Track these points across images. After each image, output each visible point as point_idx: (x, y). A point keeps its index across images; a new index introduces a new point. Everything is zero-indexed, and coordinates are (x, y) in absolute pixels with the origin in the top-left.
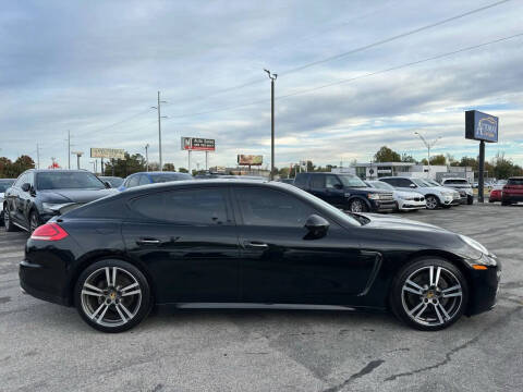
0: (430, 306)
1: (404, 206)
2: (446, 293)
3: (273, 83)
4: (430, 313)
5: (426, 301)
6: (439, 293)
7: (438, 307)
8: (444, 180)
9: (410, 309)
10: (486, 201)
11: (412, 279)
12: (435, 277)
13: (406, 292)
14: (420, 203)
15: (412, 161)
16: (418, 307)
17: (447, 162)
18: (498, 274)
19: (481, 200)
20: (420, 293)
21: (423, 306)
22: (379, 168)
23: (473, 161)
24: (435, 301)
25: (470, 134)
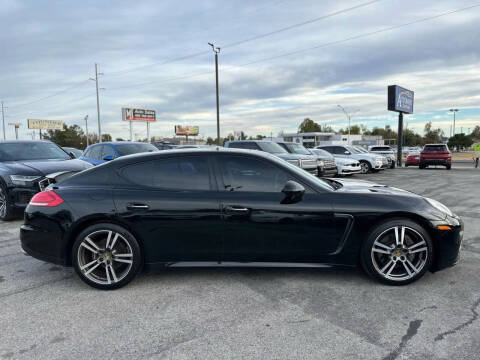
0: (399, 263)
1: (343, 171)
2: (413, 250)
3: (216, 56)
4: (399, 269)
5: (395, 259)
6: (405, 251)
7: (406, 263)
8: (371, 147)
9: (381, 268)
10: (403, 166)
11: (379, 241)
12: (400, 236)
13: (375, 253)
14: (356, 168)
15: (330, 131)
16: (387, 266)
17: (361, 132)
18: (461, 233)
19: (400, 165)
20: (389, 253)
21: (392, 264)
22: (304, 138)
23: (382, 130)
24: (403, 258)
25: (392, 106)
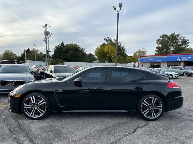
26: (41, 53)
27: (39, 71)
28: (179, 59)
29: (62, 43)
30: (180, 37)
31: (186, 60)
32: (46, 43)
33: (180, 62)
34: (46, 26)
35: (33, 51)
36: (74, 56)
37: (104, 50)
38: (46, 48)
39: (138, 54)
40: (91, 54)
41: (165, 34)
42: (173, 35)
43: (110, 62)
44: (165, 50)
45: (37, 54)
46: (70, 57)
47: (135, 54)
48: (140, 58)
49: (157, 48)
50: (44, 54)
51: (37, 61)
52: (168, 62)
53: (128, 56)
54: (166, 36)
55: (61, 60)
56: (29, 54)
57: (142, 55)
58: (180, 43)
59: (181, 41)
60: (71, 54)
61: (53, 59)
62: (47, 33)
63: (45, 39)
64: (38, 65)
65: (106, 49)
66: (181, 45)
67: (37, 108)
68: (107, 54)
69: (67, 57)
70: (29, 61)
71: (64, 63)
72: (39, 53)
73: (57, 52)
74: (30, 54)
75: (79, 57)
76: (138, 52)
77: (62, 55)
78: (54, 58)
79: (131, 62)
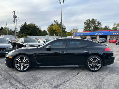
26: (11, 30)
27: (12, 42)
28: (96, 34)
29: (26, 24)
30: (97, 21)
31: (100, 34)
32: (15, 23)
33: (97, 35)
34: (14, 12)
35: (5, 29)
36: (33, 32)
37: (53, 28)
38: (15, 27)
39: (73, 31)
40: (44, 31)
41: (88, 19)
42: (93, 19)
43: (56, 36)
44: (89, 29)
45: (8, 30)
46: (31, 32)
47: (72, 31)
48: (75, 34)
49: (84, 27)
50: (13, 31)
51: (9, 36)
52: (90, 36)
53: (67, 32)
54: (89, 20)
55: (25, 34)
56: (2, 30)
57: (75, 31)
58: (97, 24)
59: (97, 23)
60: (31, 30)
61: (19, 34)
62: (15, 17)
63: (14, 21)
64: (10, 38)
65: (54, 28)
66: (97, 26)
67: (24, 64)
68: (54, 31)
69: (29, 32)
70: (3, 35)
71: (27, 37)
72: (10, 30)
73: (22, 29)
74: (4, 30)
75: (37, 32)
76: (73, 30)
77: (25, 31)
78: (21, 33)
79: (69, 35)
